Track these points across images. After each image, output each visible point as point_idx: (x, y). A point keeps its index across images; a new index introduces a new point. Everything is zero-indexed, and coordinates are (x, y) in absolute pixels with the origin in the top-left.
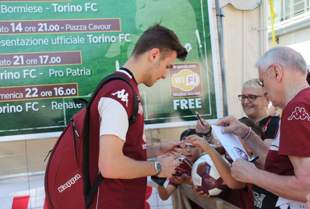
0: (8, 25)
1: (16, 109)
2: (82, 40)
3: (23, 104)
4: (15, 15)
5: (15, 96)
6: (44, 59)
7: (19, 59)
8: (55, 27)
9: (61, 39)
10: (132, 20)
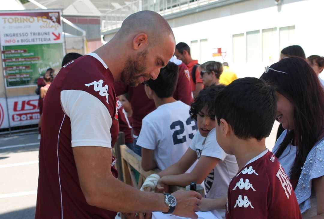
0: (11, 59)
1: (14, 80)
2: (29, 63)
3: (16, 78)
4: (13, 57)
5: (14, 77)
6: (21, 67)
7: (15, 68)
8: (23, 60)
9: (24, 63)
10: (43, 57)
